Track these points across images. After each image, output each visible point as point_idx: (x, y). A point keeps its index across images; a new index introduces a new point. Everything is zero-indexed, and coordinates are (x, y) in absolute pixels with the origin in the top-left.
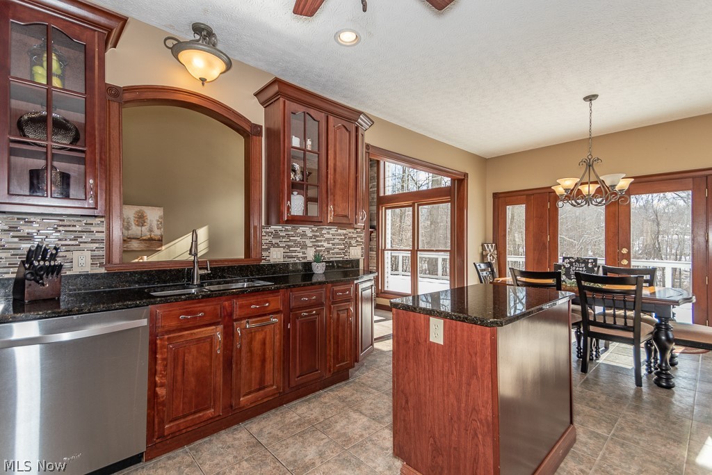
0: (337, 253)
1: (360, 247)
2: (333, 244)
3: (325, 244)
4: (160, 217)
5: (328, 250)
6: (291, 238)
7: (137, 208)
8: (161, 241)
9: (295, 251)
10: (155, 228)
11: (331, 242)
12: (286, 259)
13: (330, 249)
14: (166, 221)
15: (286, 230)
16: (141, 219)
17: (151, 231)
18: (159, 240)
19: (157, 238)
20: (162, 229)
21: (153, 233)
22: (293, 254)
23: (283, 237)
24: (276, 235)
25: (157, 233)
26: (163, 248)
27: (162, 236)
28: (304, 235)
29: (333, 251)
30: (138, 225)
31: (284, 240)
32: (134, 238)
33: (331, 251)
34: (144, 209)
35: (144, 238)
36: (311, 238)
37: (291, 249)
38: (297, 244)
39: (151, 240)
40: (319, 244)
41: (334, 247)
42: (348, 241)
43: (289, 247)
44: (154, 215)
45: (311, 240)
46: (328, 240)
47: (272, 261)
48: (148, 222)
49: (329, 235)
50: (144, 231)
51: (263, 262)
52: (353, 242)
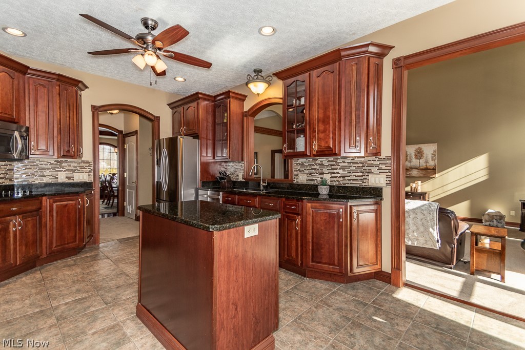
0: (353, 180)
1: (384, 176)
2: (349, 172)
3: (341, 172)
4: (435, 151)
5: (343, 177)
6: (312, 167)
7: (416, 146)
8: (435, 170)
9: (315, 176)
10: (430, 160)
11: (346, 170)
12: (309, 182)
13: (346, 176)
14: (439, 154)
15: (309, 161)
16: (419, 154)
17: (426, 162)
18: (433, 169)
19: (431, 167)
20: (436, 161)
21: (428, 164)
22: (314, 178)
23: (307, 166)
24: (302, 165)
25: (431, 163)
26: (437, 175)
27: (435, 166)
28: (322, 165)
29: (349, 178)
30: (417, 159)
31: (307, 168)
32: (414, 168)
33: (346, 178)
34: (422, 146)
35: (422, 168)
36: (327, 166)
37: (312, 175)
38: (316, 171)
39: (426, 169)
40: (335, 171)
41: (350, 174)
42: (367, 168)
43: (311, 173)
44: (429, 150)
45: (328, 168)
46: (343, 168)
47: (300, 182)
48: (425, 155)
49: (344, 164)
50: (422, 163)
51: (295, 182)
52: (374, 170)
